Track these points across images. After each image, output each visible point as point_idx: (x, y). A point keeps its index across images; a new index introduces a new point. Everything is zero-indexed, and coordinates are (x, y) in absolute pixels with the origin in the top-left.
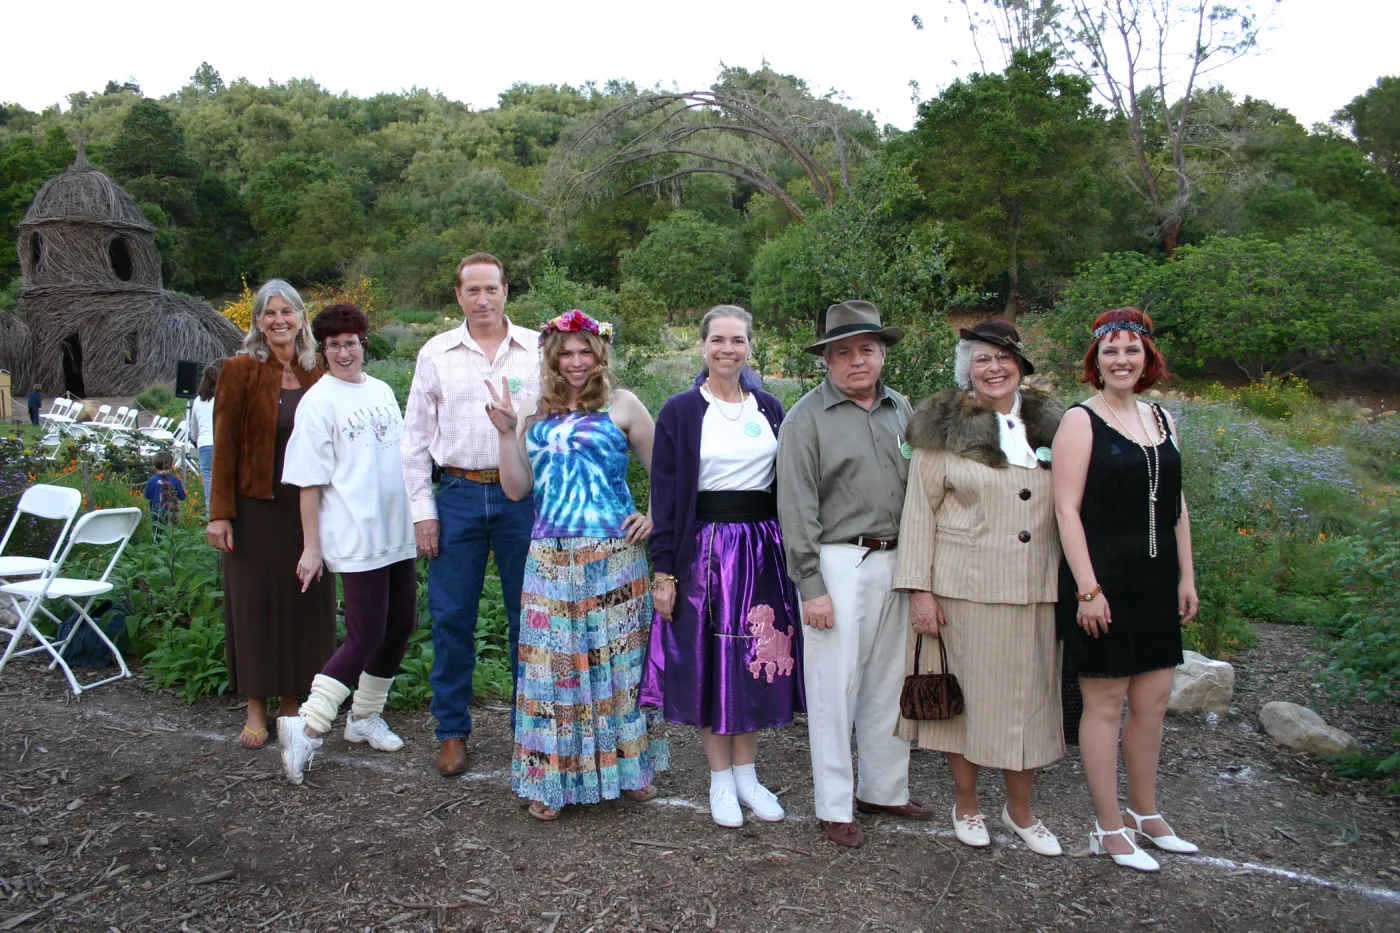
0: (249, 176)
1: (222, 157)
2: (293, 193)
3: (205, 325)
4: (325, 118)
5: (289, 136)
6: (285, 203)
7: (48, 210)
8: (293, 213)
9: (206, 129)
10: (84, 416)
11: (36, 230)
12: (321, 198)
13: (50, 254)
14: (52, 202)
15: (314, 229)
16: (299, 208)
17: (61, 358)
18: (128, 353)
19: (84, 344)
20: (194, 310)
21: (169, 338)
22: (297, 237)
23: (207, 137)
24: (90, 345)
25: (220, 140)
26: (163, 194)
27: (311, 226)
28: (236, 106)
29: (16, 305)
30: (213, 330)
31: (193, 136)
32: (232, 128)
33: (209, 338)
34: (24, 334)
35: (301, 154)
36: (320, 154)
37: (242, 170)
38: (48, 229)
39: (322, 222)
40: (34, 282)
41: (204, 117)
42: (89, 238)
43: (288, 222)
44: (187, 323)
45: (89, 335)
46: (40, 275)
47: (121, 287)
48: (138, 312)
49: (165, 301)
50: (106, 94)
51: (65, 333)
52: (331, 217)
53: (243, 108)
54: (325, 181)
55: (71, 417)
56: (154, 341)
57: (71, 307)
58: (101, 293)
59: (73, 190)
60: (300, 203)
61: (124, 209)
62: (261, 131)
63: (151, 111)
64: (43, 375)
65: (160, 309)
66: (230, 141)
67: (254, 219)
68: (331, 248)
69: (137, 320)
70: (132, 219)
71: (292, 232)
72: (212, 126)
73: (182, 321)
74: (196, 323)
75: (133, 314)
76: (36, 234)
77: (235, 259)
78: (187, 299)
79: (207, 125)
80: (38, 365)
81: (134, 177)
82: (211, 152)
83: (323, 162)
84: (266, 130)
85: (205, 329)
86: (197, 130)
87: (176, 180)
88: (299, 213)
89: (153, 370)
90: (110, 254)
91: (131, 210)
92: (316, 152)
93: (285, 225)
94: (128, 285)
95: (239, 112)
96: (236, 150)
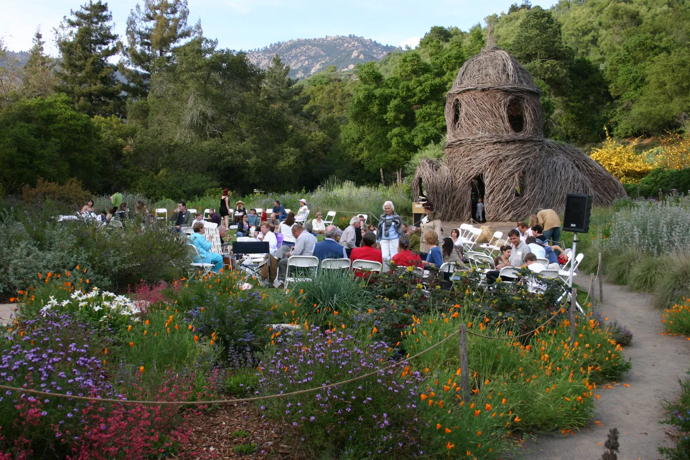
0: (606, 57)
1: (587, 46)
2: (642, 65)
3: (577, 166)
4: (665, 8)
5: (639, 23)
6: (637, 72)
7: (465, 82)
8: (643, 80)
9: (576, 26)
10: (482, 238)
11: (458, 97)
12: (665, 66)
13: (466, 114)
14: (468, 76)
15: (659, 91)
16: (647, 76)
17: (469, 192)
18: (518, 188)
19: (486, 182)
20: (568, 154)
21: (549, 176)
22: (645, 98)
23: (576, 33)
24: (490, 181)
25: (585, 33)
26: (546, 73)
27: (656, 89)
28: (597, 8)
29: (443, 154)
30: (583, 170)
31: (566, 33)
32: (594, 24)
33: (581, 176)
34: (446, 174)
35: (648, 34)
36: (663, 34)
37: (601, 54)
38: (465, 95)
39: (665, 85)
40: (454, 136)
41: (574, 18)
42: (493, 101)
43: (638, 87)
44: (563, 164)
45: (490, 174)
46: (458, 130)
47: (516, 137)
48: (527, 156)
49: (546, 147)
50: (509, 14)
51: (473, 173)
52: (673, 80)
53: (603, 9)
54: (669, 53)
55: (473, 240)
56: (537, 179)
57: (478, 154)
58: (500, 142)
59: (484, 65)
60: (647, 72)
61: (519, 77)
62: (618, 21)
63: (538, 14)
64: (457, 205)
65: (544, 154)
66: (593, 33)
67: (612, 88)
68: (672, 106)
69: (526, 162)
70: (525, 84)
71: (641, 94)
72: (580, 24)
73: (560, 163)
74: (570, 164)
75: (523, 158)
76: (457, 100)
77: (596, 118)
78: (564, 146)
79: (577, 23)
80: (454, 197)
81: (526, 63)
82: (580, 42)
83: (665, 39)
84: (621, 20)
85: (576, 169)
86: (570, 27)
87: (555, 62)
88: (647, 79)
89: (536, 202)
90: (508, 112)
91: (524, 77)
92: (660, 33)
93: (635, 89)
94: (521, 135)
95: (600, 11)
96: (597, 39)
